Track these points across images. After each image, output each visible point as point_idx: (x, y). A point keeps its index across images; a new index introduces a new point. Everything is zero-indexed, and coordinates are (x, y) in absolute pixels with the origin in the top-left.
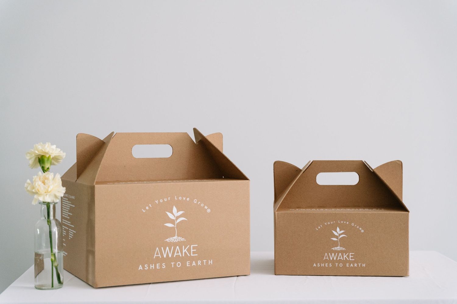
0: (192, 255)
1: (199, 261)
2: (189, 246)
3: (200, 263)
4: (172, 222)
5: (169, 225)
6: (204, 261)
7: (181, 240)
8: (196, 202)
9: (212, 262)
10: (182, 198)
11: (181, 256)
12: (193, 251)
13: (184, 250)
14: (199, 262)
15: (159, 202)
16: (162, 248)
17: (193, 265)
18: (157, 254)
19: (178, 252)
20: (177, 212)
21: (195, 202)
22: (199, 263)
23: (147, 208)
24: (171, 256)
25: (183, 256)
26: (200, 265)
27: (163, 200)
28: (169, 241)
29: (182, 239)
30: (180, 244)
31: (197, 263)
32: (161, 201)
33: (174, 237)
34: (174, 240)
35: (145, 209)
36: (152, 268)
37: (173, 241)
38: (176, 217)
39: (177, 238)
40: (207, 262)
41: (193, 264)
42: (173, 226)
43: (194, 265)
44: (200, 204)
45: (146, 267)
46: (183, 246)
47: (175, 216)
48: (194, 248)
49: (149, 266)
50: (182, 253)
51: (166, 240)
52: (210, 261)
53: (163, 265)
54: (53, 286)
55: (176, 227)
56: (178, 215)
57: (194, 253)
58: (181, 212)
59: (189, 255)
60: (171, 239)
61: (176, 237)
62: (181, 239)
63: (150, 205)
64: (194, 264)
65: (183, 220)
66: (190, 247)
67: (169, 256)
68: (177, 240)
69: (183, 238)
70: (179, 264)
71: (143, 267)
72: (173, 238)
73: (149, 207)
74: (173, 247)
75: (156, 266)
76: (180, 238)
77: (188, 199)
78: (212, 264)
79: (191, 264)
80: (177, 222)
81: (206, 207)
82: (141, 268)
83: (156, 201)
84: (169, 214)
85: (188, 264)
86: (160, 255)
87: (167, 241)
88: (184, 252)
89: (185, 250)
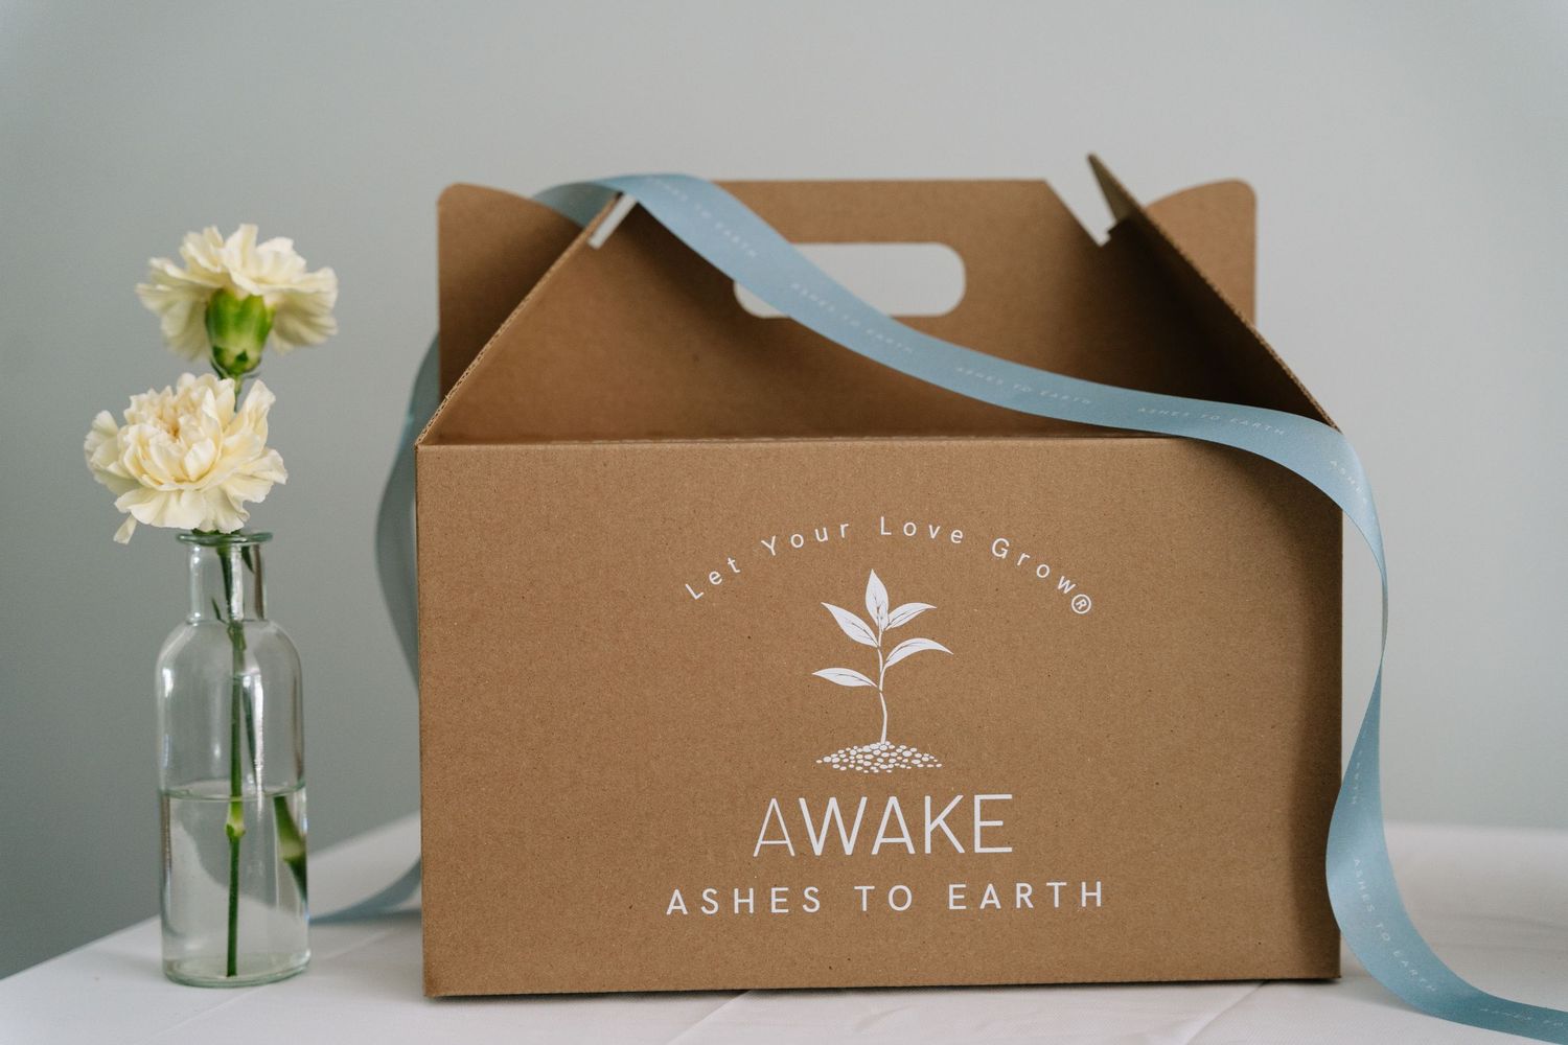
0: (978, 849)
1: (1019, 886)
2: (959, 798)
3: (1025, 896)
4: (861, 658)
5: (845, 677)
6: (1052, 888)
7: (914, 762)
8: (1004, 555)
9: (1098, 894)
10: (923, 532)
11: (912, 851)
12: (982, 828)
13: (933, 819)
14: (1024, 890)
15: (783, 544)
16: (802, 801)
17: (982, 906)
18: (774, 832)
19: (893, 829)
20: (892, 607)
21: (999, 551)
22: (1019, 896)
23: (715, 578)
24: (856, 847)
25: (928, 850)
26: (1030, 905)
27: (809, 536)
28: (841, 763)
29: (921, 760)
30: (907, 786)
31: (1007, 895)
32: (797, 541)
33: (873, 746)
34: (874, 761)
35: (701, 583)
36: (744, 906)
37: (867, 764)
38: (885, 632)
39: (889, 751)
40: (1070, 894)
41: (985, 901)
42: (866, 681)
43: (990, 907)
44: (1031, 565)
45: (708, 900)
46: (928, 799)
47: (875, 629)
48: (989, 810)
49: (726, 900)
50: (917, 831)
51: (827, 759)
52: (1091, 888)
53: (807, 896)
54: (231, 971)
55: (881, 688)
56: (895, 625)
57: (989, 837)
58: (913, 610)
59: (961, 850)
60: (853, 752)
61: (883, 744)
62: (913, 757)
63: (731, 562)
64: (990, 897)
65: (923, 653)
66: (967, 806)
67: (843, 849)
68: (886, 761)
69: (923, 750)
70: (901, 898)
71: (694, 901)
72: (866, 749)
73: (727, 574)
74: (864, 800)
75: (763, 900)
76: (907, 754)
77: (956, 536)
78: (1099, 904)
79: (974, 897)
80: (887, 665)
81: (1065, 585)
82: (677, 903)
83: (770, 543)
84: (844, 618)
85: (953, 899)
86: (788, 841)
87: (832, 763)
88: (929, 828)
89: (940, 820)
